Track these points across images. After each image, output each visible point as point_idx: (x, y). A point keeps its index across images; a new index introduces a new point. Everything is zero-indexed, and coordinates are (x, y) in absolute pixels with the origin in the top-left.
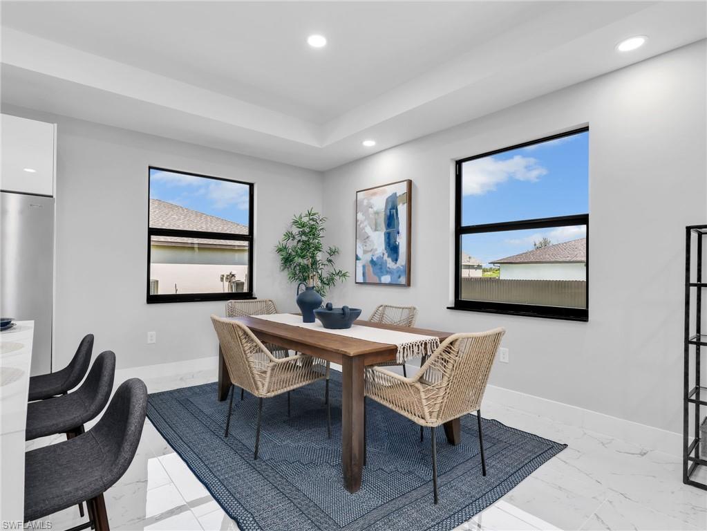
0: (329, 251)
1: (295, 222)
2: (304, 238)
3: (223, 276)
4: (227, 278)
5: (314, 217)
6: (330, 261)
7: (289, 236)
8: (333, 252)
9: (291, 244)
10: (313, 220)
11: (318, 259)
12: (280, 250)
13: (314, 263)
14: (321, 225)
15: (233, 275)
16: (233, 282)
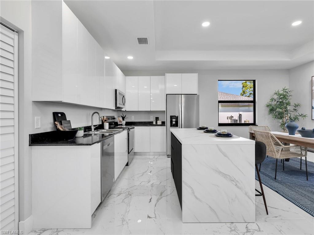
0: (295, 105)
1: (276, 93)
2: (281, 100)
3: (228, 117)
4: (230, 118)
5: (286, 91)
6: (295, 110)
7: (272, 100)
8: (296, 106)
9: (274, 103)
10: (285, 92)
11: (288, 109)
12: (268, 106)
13: (286, 111)
14: (290, 94)
15: (232, 117)
16: (233, 120)
